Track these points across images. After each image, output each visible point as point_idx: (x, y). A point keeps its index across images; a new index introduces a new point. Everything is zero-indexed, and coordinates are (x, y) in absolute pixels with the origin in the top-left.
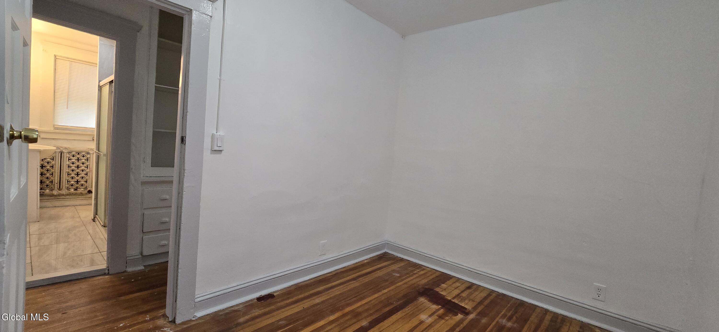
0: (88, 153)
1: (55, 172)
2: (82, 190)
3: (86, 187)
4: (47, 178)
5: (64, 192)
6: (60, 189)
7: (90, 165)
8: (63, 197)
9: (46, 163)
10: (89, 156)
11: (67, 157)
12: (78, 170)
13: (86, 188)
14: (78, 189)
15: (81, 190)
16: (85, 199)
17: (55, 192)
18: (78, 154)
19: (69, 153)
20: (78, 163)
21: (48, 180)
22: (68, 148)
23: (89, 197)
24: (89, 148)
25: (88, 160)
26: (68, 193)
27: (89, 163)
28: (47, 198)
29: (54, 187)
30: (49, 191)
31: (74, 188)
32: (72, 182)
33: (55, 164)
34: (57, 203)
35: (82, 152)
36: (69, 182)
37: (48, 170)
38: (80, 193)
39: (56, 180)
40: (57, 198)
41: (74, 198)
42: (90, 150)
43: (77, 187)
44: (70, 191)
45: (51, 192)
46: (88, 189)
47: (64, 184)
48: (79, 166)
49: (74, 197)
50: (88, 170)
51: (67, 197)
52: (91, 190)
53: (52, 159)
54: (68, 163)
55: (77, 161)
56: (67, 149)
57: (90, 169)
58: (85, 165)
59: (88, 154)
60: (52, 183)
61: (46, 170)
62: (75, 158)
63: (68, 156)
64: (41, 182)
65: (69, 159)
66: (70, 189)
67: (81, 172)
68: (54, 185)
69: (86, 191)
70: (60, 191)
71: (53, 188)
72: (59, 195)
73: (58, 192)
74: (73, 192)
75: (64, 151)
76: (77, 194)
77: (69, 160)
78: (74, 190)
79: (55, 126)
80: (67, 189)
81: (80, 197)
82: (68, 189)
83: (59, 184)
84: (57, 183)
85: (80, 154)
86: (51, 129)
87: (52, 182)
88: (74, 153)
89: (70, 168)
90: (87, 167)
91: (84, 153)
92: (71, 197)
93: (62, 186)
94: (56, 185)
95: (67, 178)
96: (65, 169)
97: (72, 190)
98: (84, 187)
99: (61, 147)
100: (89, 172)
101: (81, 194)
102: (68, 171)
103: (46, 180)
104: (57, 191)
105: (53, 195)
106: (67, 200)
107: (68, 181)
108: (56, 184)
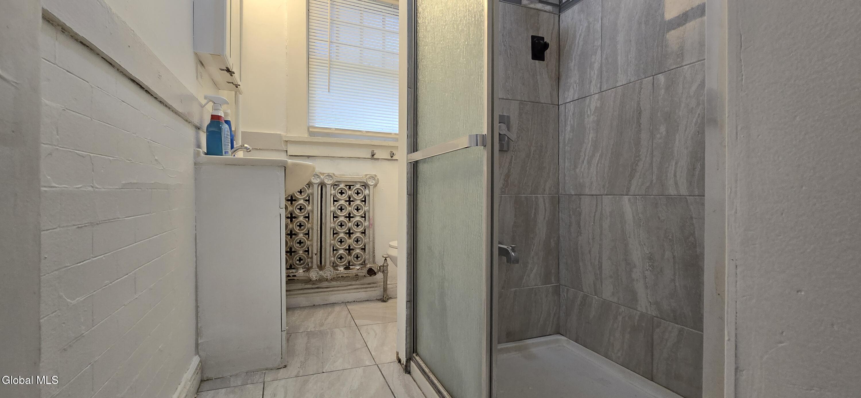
0: (365, 186)
1: (312, 229)
2: (358, 268)
3: (365, 262)
4: (300, 243)
5: (328, 273)
6: (321, 267)
7: (369, 212)
8: (325, 284)
9: (298, 209)
10: (367, 192)
11: (331, 195)
12: (350, 224)
13: (364, 264)
14: (351, 267)
15: (356, 269)
16: (361, 288)
17: (314, 275)
18: (350, 188)
19: (335, 185)
20: (350, 208)
21: (300, 248)
22: (332, 175)
23: (369, 284)
24: (366, 175)
25: (365, 201)
26: (335, 276)
27: (367, 208)
28: (300, 286)
29: (312, 262)
30: (304, 271)
31: (344, 263)
32: (341, 252)
33: (312, 211)
34: (317, 298)
35: (356, 182)
36: (336, 250)
37: (300, 226)
38: (355, 274)
39: (315, 249)
40: (316, 286)
41: (345, 286)
42: (369, 178)
43: (349, 262)
44: (338, 270)
45: (307, 274)
46: (368, 266)
47: (329, 257)
48: (351, 216)
49: (344, 283)
50: (366, 224)
51: (334, 283)
52: (373, 268)
53: (306, 200)
54: (333, 208)
55: (348, 203)
56: (331, 177)
57: (369, 221)
58: (361, 212)
59: (365, 188)
60: (308, 254)
61: (298, 226)
62: (345, 197)
63: (333, 192)
64: (290, 252)
65: (335, 199)
66: (337, 266)
67: (355, 228)
68: (312, 258)
69: (365, 271)
70: (321, 272)
71: (310, 264)
72: (321, 280)
73: (318, 273)
74: (342, 273)
75: (326, 181)
76: (349, 277)
77: (334, 201)
78: (345, 269)
79: (310, 130)
80: (333, 266)
81: (354, 283)
82: (335, 266)
83: (319, 254)
84: (316, 254)
85: (352, 187)
86: (304, 136)
87: (308, 251)
88: (342, 186)
89: (337, 219)
90: (365, 217)
91: (358, 186)
92: (338, 283)
93: (325, 262)
94: (315, 257)
95: (332, 242)
96: (330, 223)
97: (341, 269)
98: (361, 262)
99: (321, 173)
100: (369, 227)
101: (357, 277)
102: (334, 225)
103: (298, 247)
104: (316, 271)
105: (309, 281)
106: (332, 291)
107: (335, 248)
108: (314, 255)
